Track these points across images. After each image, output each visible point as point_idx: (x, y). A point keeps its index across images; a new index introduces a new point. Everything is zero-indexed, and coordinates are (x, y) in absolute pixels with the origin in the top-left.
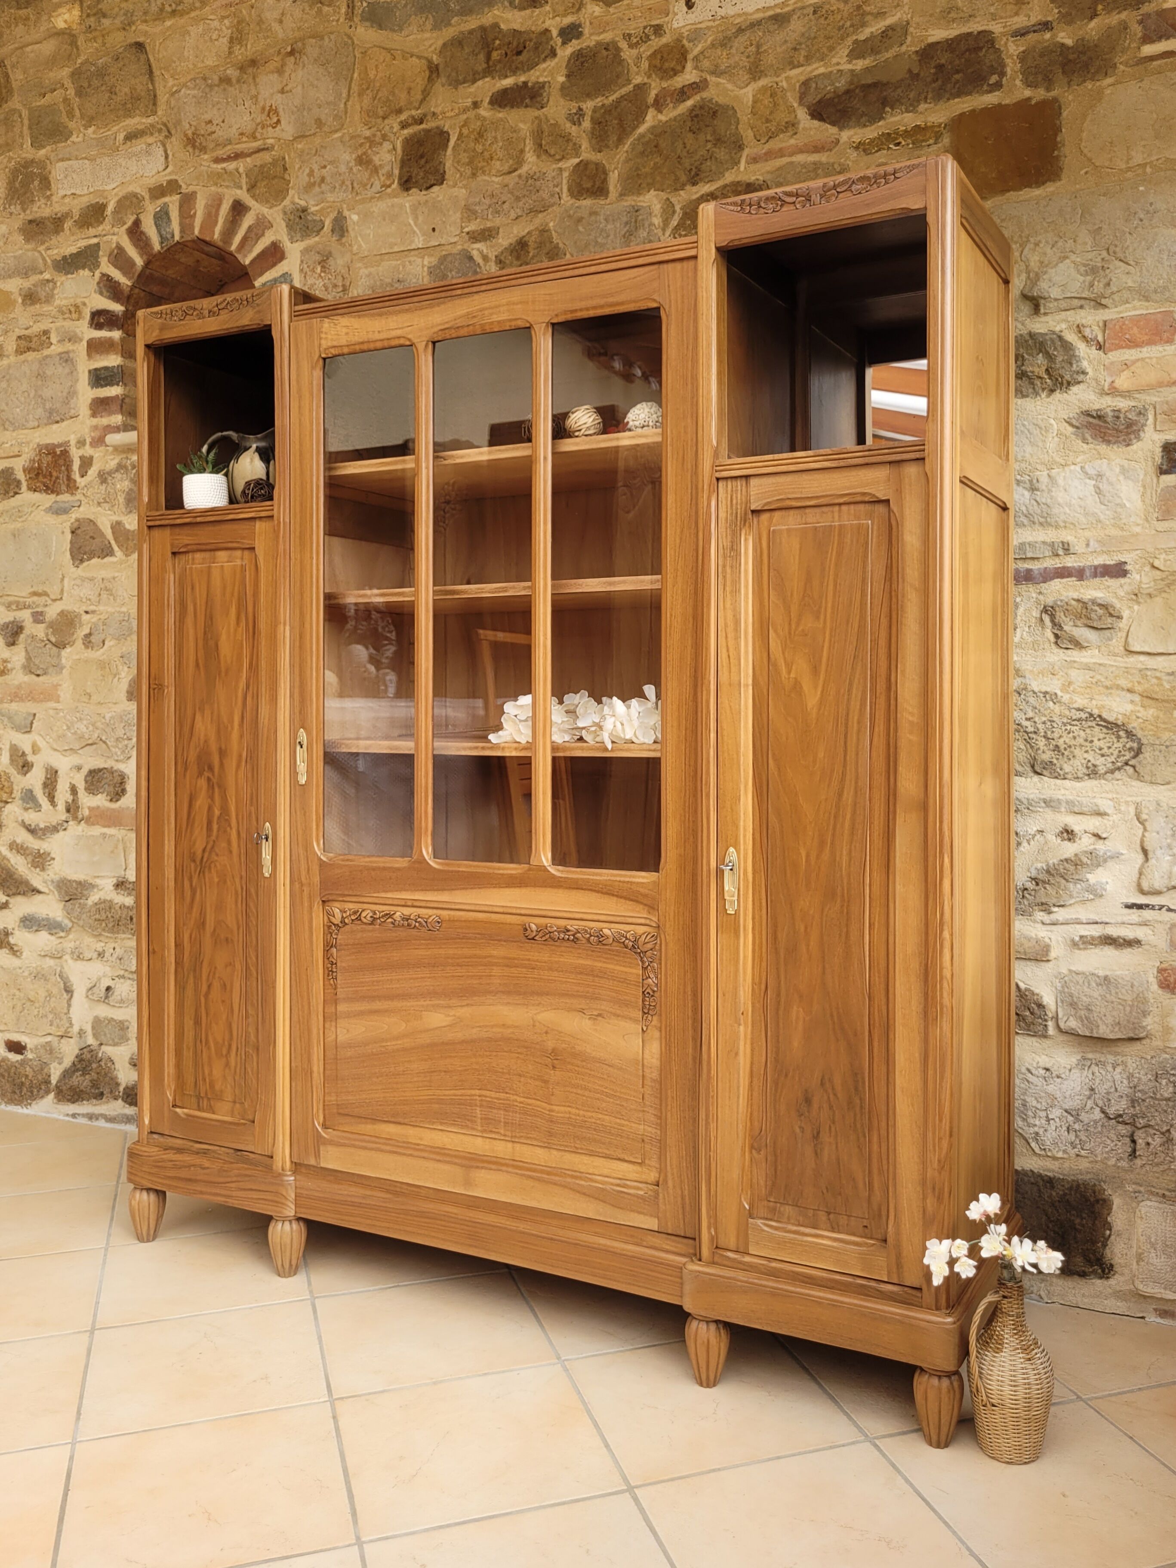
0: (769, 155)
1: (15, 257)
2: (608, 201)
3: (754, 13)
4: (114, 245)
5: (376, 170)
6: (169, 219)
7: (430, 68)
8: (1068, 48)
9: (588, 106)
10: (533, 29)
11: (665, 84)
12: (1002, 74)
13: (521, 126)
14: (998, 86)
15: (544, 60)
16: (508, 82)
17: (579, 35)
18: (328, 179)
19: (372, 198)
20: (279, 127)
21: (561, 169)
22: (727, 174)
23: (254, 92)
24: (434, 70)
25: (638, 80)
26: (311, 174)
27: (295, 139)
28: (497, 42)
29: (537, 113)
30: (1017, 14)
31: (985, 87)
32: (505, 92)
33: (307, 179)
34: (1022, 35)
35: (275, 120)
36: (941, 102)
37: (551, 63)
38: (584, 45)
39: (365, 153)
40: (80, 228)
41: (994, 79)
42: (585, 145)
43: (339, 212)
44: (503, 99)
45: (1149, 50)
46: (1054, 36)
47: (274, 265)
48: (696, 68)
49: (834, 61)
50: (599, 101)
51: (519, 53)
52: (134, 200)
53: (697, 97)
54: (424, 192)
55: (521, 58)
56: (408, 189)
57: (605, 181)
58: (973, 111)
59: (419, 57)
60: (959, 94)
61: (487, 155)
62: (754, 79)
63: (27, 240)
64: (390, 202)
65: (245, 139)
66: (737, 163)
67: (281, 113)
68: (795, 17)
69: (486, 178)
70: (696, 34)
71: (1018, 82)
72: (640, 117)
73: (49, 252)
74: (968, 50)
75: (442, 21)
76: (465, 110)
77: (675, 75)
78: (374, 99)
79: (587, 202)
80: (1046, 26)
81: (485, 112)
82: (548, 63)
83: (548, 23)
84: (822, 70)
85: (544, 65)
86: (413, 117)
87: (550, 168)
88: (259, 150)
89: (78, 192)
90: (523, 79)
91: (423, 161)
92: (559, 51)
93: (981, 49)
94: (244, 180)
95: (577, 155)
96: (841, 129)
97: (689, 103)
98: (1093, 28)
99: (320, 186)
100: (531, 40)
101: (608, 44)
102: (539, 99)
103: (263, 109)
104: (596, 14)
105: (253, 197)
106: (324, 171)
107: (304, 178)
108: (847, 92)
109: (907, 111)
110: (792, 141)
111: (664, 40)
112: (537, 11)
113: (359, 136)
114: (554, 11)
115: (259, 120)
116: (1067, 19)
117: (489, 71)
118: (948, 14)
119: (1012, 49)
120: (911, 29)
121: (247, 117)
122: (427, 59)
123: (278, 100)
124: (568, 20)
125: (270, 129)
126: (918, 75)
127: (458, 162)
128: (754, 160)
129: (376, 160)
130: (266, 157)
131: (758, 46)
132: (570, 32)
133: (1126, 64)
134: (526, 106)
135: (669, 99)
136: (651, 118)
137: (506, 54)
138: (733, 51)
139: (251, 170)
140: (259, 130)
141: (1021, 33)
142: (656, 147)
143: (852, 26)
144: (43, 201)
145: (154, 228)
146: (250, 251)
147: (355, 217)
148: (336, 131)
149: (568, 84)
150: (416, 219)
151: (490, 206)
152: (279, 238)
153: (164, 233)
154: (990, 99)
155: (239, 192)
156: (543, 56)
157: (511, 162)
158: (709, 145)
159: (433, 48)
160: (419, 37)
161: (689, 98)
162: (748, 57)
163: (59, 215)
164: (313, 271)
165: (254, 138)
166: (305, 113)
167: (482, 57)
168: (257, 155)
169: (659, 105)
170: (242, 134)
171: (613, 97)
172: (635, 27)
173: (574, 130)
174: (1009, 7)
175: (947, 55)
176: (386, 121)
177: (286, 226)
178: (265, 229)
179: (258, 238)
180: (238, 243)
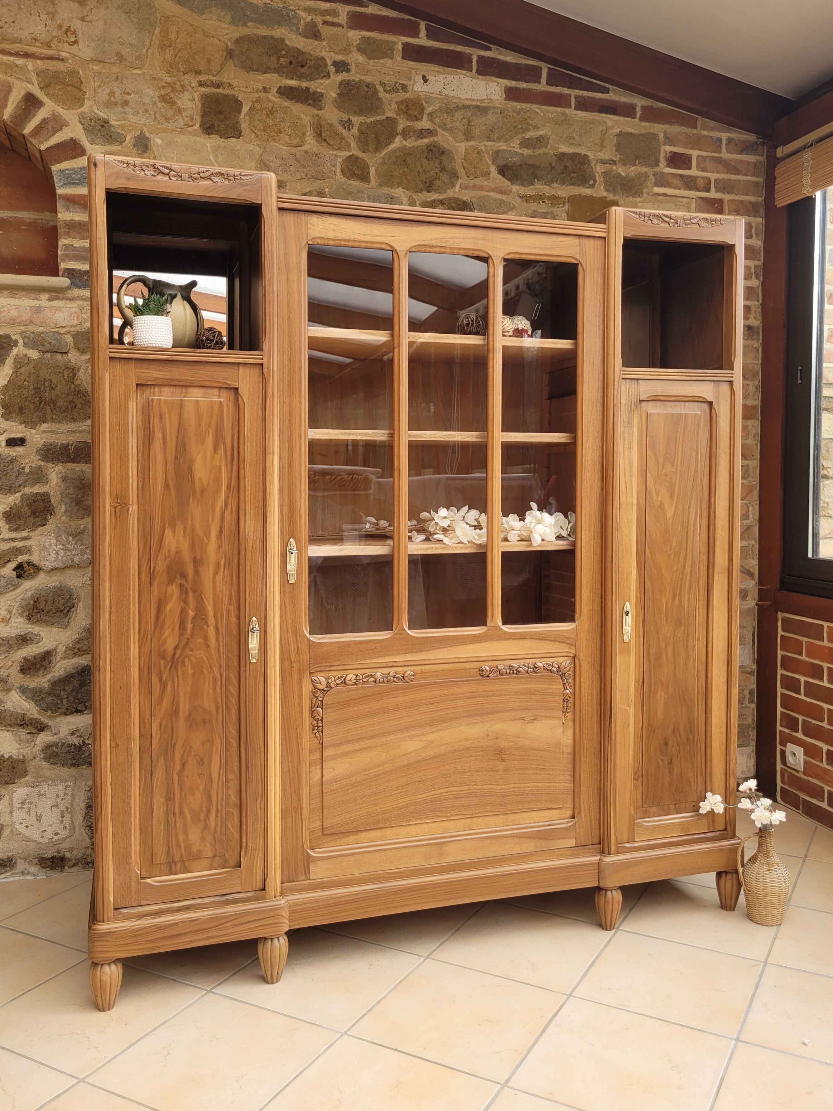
0: (475, 187)
2: (370, 186)
3: (464, 100)
5: (179, 111)
7: (226, 50)
8: (623, 177)
9: (356, 120)
10: (312, 53)
11: (409, 124)
12: (595, 181)
13: (303, 116)
14: (593, 186)
15: (322, 78)
16: (293, 83)
17: (348, 71)
18: (132, 104)
19: (173, 131)
20: (75, 46)
21: (336, 156)
22: (449, 191)
23: (51, 9)
24: (230, 53)
25: (390, 114)
26: (112, 94)
27: (92, 60)
28: (284, 52)
29: (316, 112)
30: (600, 151)
31: (587, 185)
32: (291, 88)
33: (108, 97)
34: (604, 163)
35: (73, 39)
36: (564, 186)
37: (326, 82)
38: (351, 78)
39: (167, 95)
41: (591, 182)
42: (353, 145)
43: (141, 133)
44: (287, 93)
45: (657, 190)
46: (617, 169)
47: (74, 157)
48: (431, 121)
49: (512, 145)
50: (362, 119)
51: (302, 66)
53: (431, 139)
54: (222, 140)
55: (303, 70)
56: (209, 134)
57: (368, 172)
58: (580, 195)
59: (220, 40)
60: (573, 184)
61: (276, 128)
62: (467, 140)
64: (193, 138)
65: (37, 44)
66: (453, 186)
67: (80, 35)
68: (491, 112)
69: (276, 144)
70: (430, 100)
71: (602, 187)
72: (391, 138)
74: (579, 163)
75: (239, 21)
76: (258, 91)
77: (417, 120)
78: (176, 56)
79: (356, 183)
80: (614, 163)
81: (273, 97)
82: (324, 81)
83: (323, 54)
84: (505, 148)
85: (321, 81)
86: (212, 81)
87: (328, 153)
88: (52, 58)
90: (304, 85)
91: (221, 117)
92: (331, 75)
93: (585, 164)
94: (34, 78)
95: (349, 150)
96: (512, 184)
97: (426, 141)
98: (633, 170)
99: (123, 107)
100: (311, 61)
101: (369, 84)
102: (319, 103)
103: (60, 27)
104: (359, 60)
105: (47, 95)
106: (127, 97)
107: (103, 95)
108: (521, 165)
109: (545, 184)
110: (486, 183)
111: (408, 95)
112: (317, 43)
113: (161, 79)
114: (331, 48)
115: (54, 34)
116: (624, 162)
117: (278, 71)
118: (569, 140)
119: (599, 169)
120: (550, 141)
121: (41, 27)
122: (223, 42)
123: (77, 25)
124: (340, 58)
125: (66, 45)
126: (554, 167)
127: (255, 127)
128: (467, 188)
129: (179, 102)
130: (61, 66)
131: (469, 121)
132: (341, 66)
133: (648, 194)
134: (309, 105)
135: (411, 134)
136: (398, 142)
137: (291, 63)
138: (455, 119)
139: (42, 71)
140: (55, 41)
141: (603, 162)
142: (404, 161)
143: (522, 128)
146: (47, 140)
147: (159, 141)
148: (136, 68)
149: (339, 100)
150: (216, 157)
151: (281, 165)
152: (77, 137)
154: (587, 191)
155: (29, 85)
156: (322, 75)
157: (298, 140)
158: (437, 170)
159: (229, 36)
160: (217, 24)
161: (425, 138)
162: (464, 125)
165: (50, 47)
166: (106, 44)
167: (274, 58)
168: (49, 61)
169: (405, 134)
170: (36, 39)
171: (373, 119)
172: (390, 79)
173: (344, 132)
174: (598, 146)
175: (570, 162)
176: (186, 76)
177: (85, 129)
178: (63, 125)
179: (55, 131)
180: (31, 129)
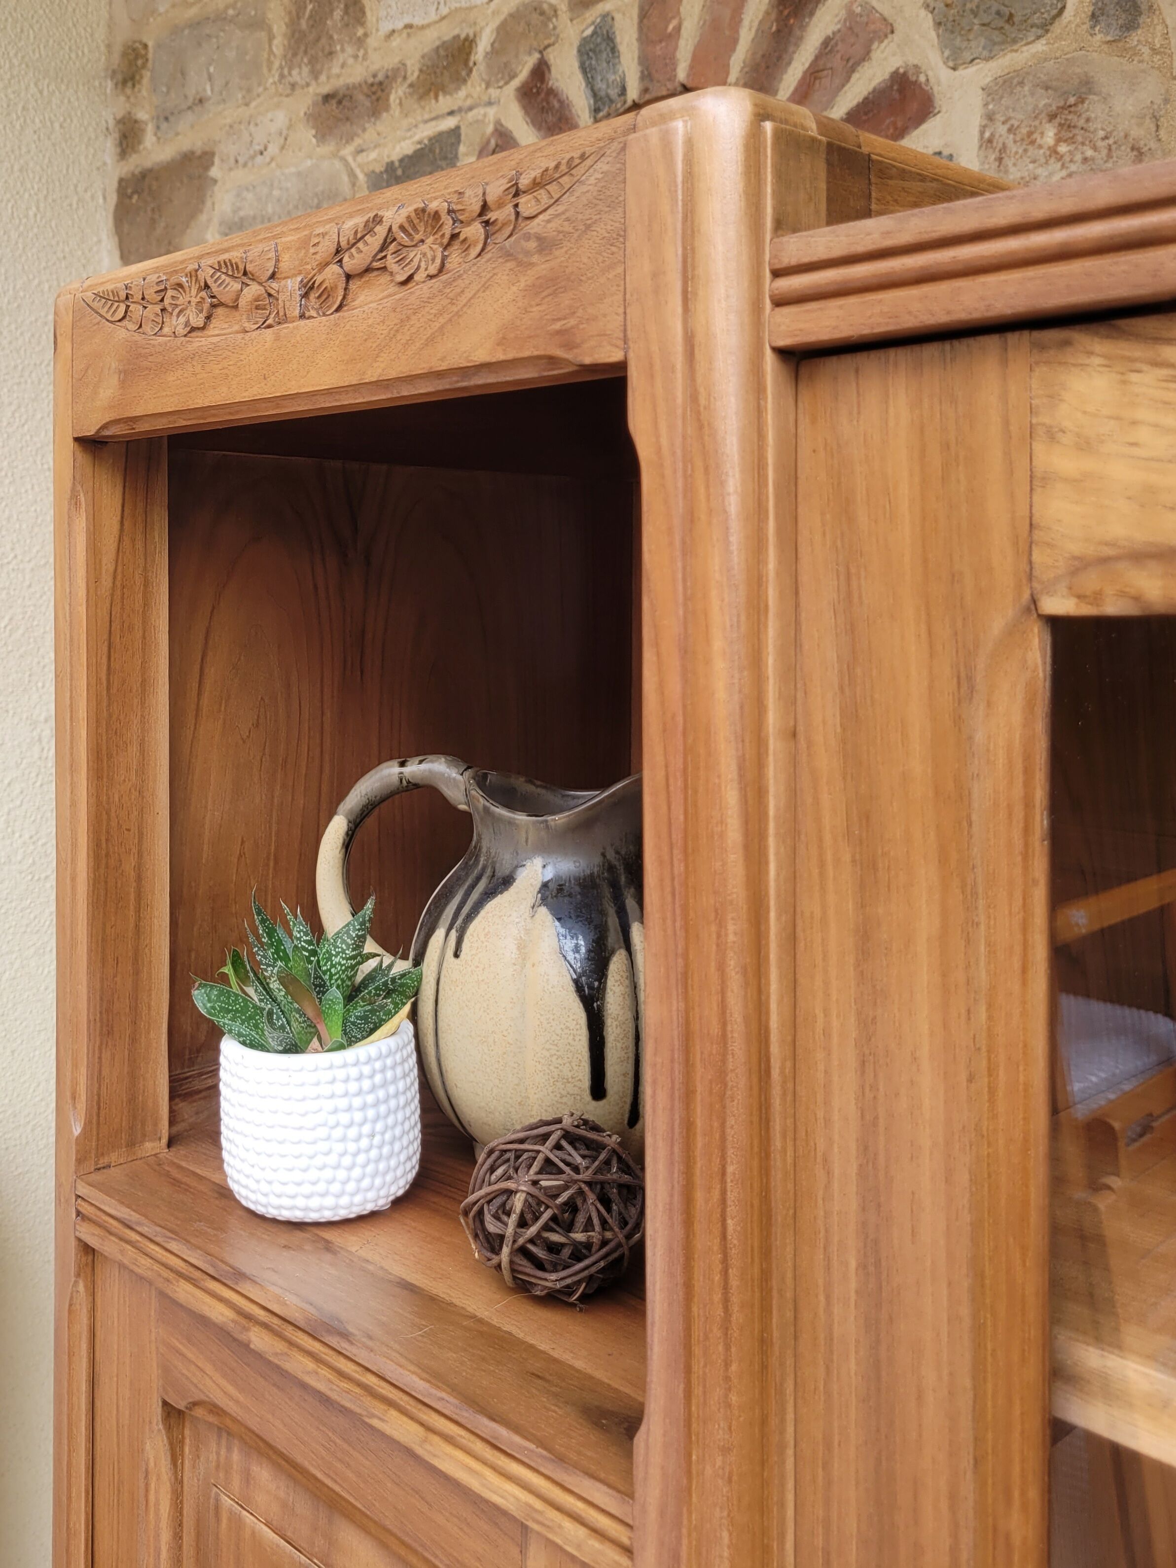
1: (299, 174)
4: (490, 129)
6: (614, 50)
40: (421, 98)
52: (535, 18)
63: (322, 136)
73: (361, 158)
89: (418, 21)
144: (350, 50)
145: (579, 77)
146: (829, 105)
152: (913, 60)
153: (600, 85)
163: (380, 77)
164: (1030, 140)
177: (939, 24)
178: (871, 41)
179: (852, 66)
180: (792, 89)
